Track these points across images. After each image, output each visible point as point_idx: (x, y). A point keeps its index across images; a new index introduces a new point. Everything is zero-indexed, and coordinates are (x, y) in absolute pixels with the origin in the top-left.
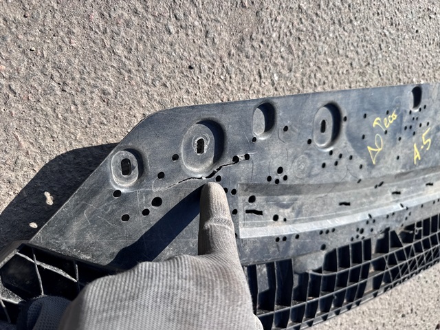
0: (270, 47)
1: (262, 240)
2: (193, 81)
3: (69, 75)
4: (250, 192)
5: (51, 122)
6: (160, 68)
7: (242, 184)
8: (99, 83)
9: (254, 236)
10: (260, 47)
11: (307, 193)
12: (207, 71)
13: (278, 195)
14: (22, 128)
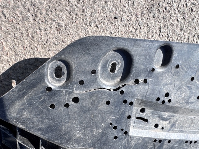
0: (170, 13)
1: (144, 139)
2: (115, 26)
3: (39, 11)
4: (142, 105)
5: (24, 38)
6: (96, 15)
7: (138, 99)
8: (57, 19)
9: (139, 136)
10: (164, 11)
11: (182, 114)
12: (125, 22)
13: (161, 111)
14: (6, 38)
